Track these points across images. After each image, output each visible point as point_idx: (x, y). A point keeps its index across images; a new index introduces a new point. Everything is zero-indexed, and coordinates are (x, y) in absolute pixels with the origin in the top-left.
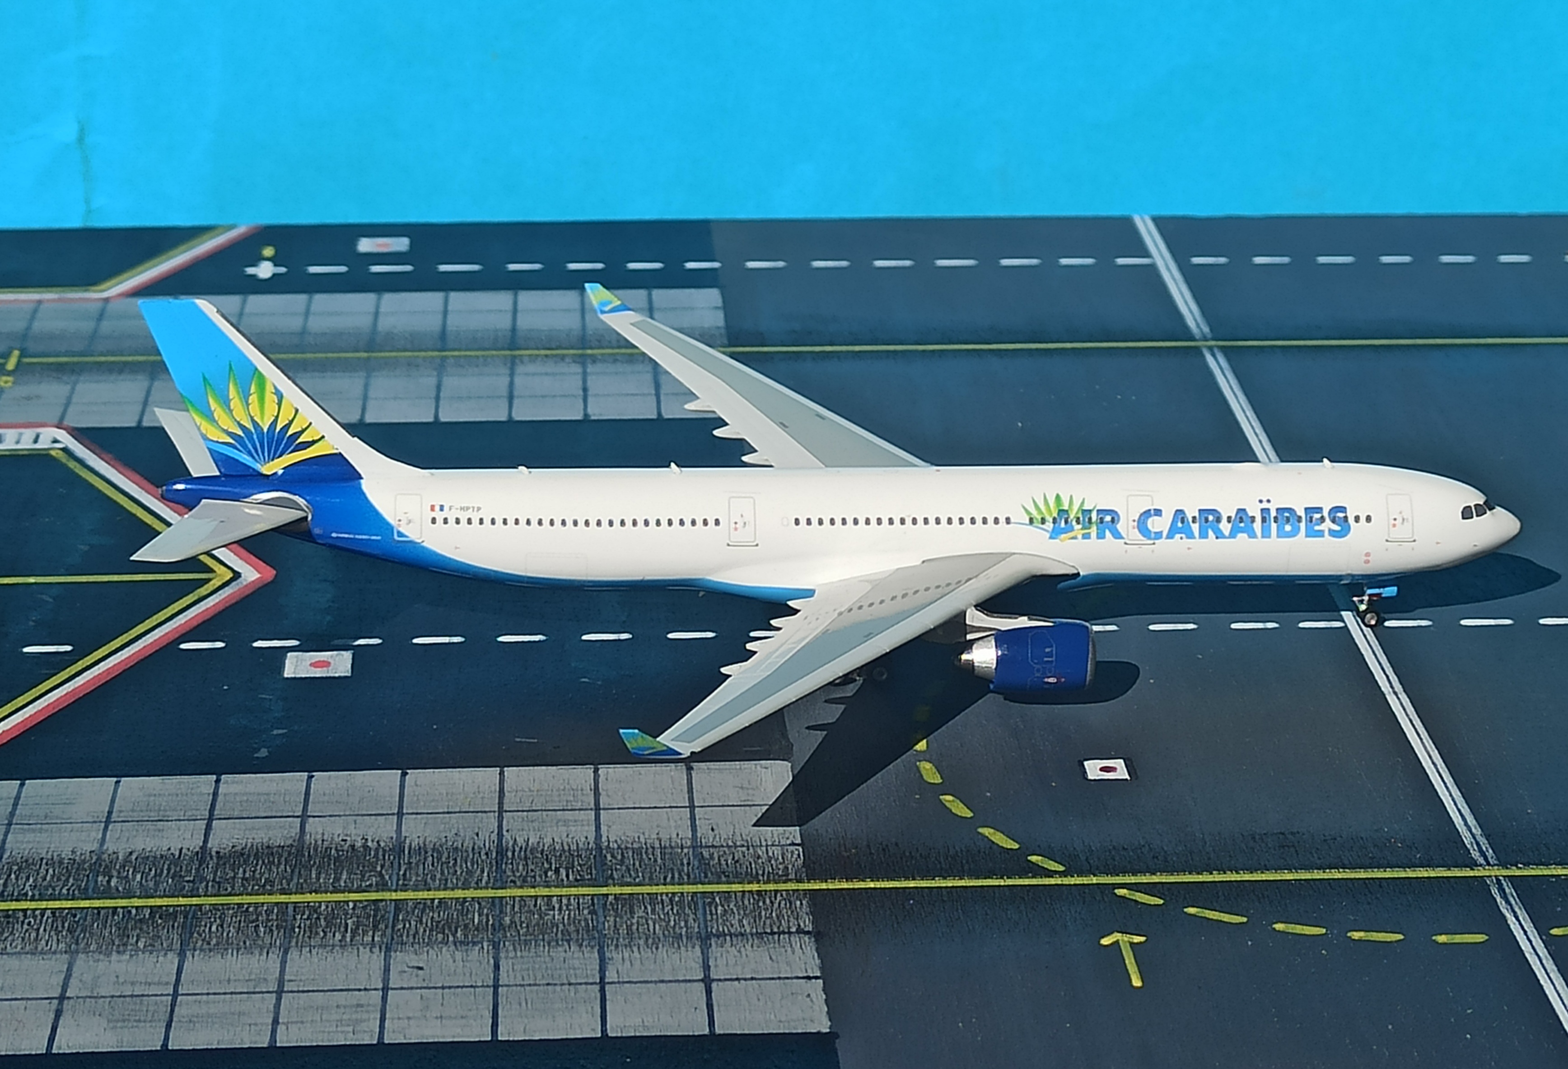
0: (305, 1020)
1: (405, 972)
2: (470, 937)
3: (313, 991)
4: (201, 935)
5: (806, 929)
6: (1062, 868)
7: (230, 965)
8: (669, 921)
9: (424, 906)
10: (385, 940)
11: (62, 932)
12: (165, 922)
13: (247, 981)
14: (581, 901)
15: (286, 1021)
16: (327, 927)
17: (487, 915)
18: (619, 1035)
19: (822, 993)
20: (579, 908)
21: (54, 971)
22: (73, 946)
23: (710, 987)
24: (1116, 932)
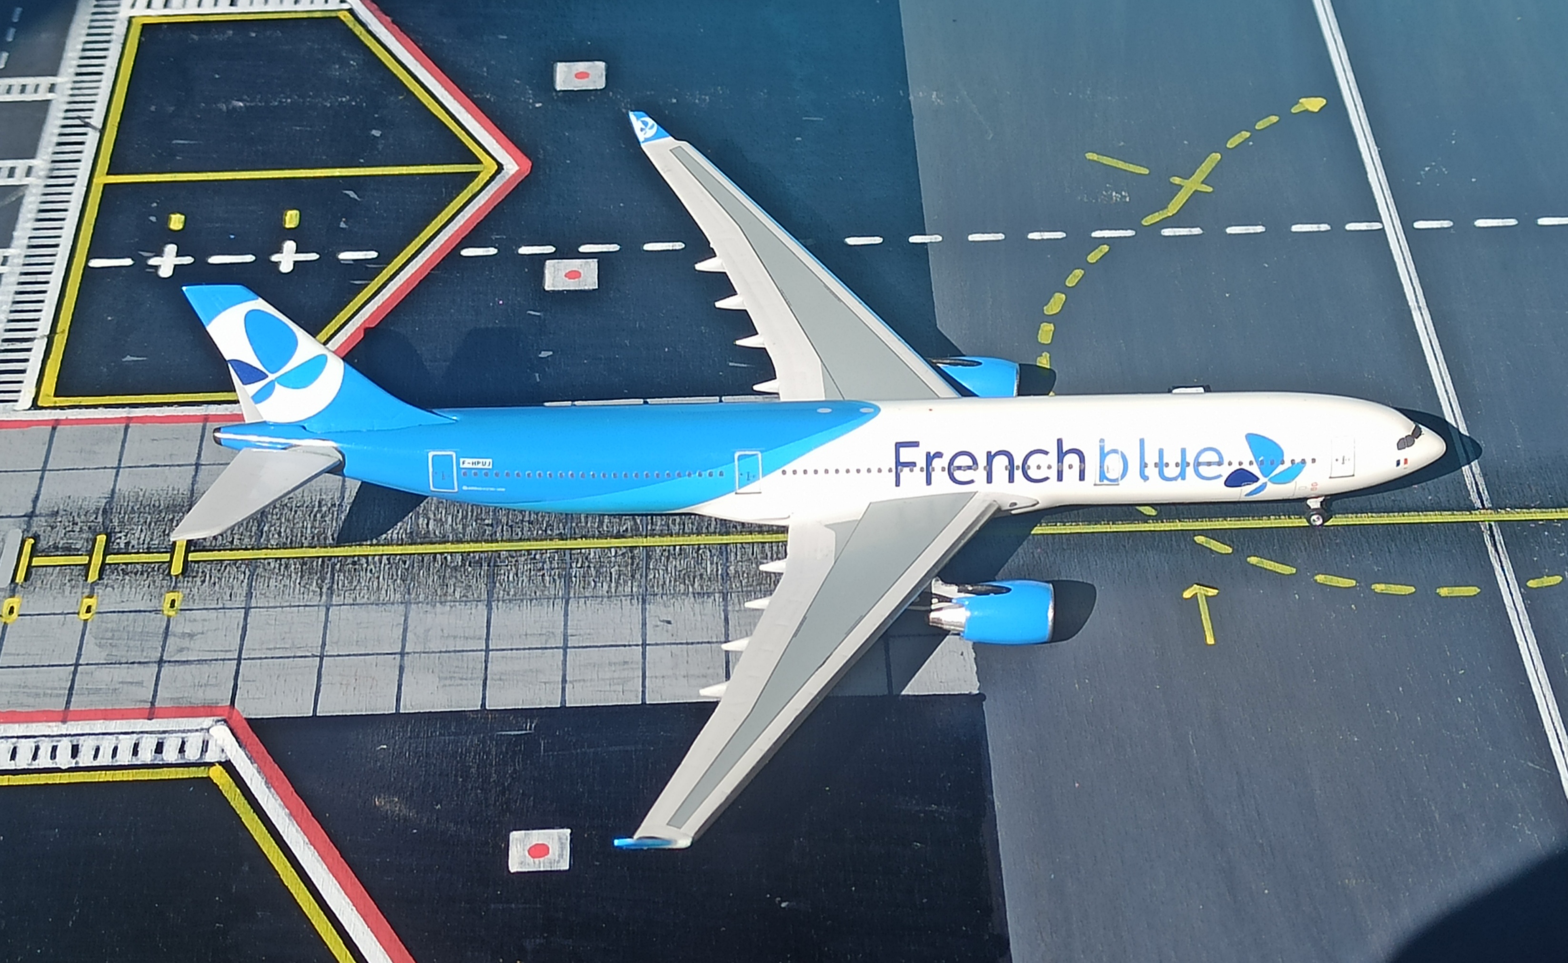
0: (586, 679)
1: (657, 626)
2: (705, 588)
3: (590, 647)
4: (501, 585)
6: (1154, 513)
7: (526, 617)
9: (669, 553)
10: (641, 590)
11: (396, 580)
12: (474, 570)
13: (540, 635)
15: (572, 679)
16: (596, 577)
17: (717, 563)
19: (972, 651)
21: (395, 624)
22: (407, 596)
23: (888, 645)
24: (1195, 586)
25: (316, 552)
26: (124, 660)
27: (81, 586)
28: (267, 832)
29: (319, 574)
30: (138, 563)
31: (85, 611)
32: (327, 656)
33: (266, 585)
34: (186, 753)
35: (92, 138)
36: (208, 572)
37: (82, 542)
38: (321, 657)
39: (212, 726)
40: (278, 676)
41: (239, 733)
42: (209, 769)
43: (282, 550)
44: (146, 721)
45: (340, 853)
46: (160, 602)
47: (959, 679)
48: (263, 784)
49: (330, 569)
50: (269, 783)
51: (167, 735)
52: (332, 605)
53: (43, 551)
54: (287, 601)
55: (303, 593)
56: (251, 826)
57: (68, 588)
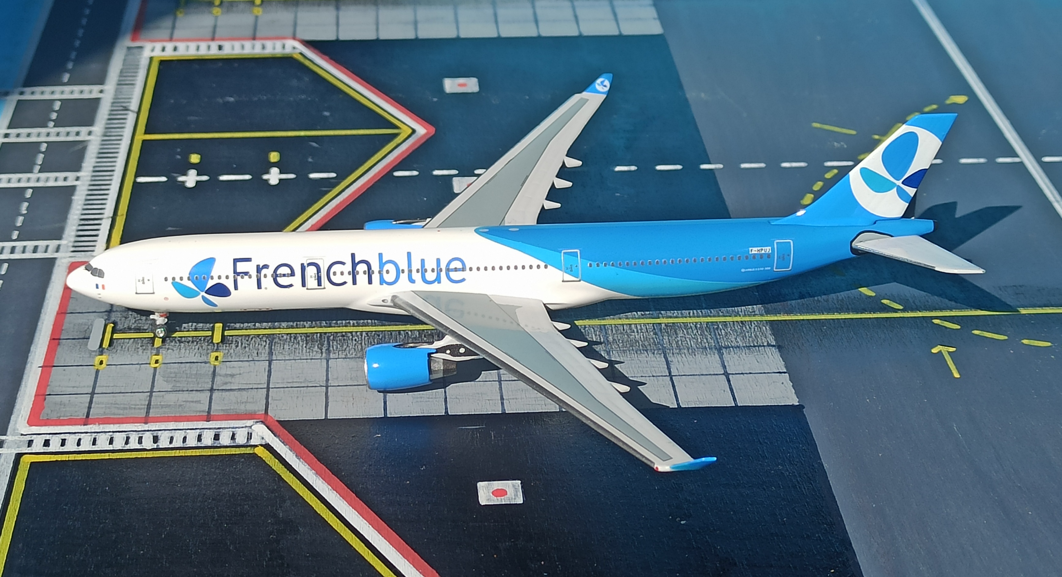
0: (518, 397)
5: (772, 344)
6: (901, 307)
8: (698, 339)
14: (647, 327)
15: (507, 398)
17: (599, 335)
18: (687, 406)
19: (790, 381)
20: (647, 331)
23: (729, 379)
24: (939, 346)
25: (315, 330)
26: (185, 389)
27: (150, 350)
28: (301, 483)
29: (318, 342)
30: (189, 337)
31: (154, 362)
32: (330, 386)
33: (282, 348)
34: (236, 440)
35: (131, 117)
36: (240, 342)
37: (148, 325)
38: (327, 387)
39: (253, 425)
40: (298, 397)
41: (273, 429)
42: (254, 449)
43: (291, 329)
44: (205, 422)
45: (356, 495)
46: (207, 357)
47: (783, 397)
48: (294, 456)
49: (326, 339)
50: (299, 456)
51: (221, 430)
52: (331, 359)
53: (121, 330)
54: (298, 357)
55: (309, 352)
56: (288, 480)
57: (140, 351)
